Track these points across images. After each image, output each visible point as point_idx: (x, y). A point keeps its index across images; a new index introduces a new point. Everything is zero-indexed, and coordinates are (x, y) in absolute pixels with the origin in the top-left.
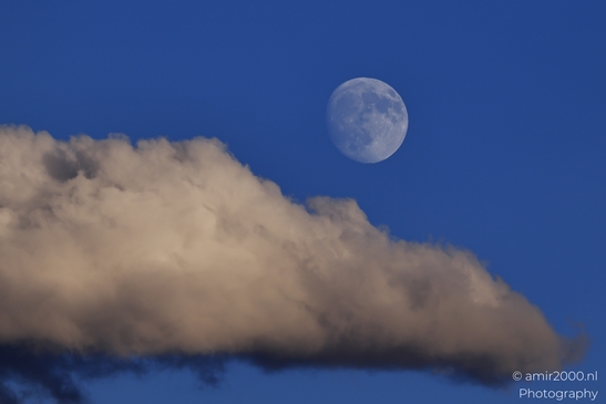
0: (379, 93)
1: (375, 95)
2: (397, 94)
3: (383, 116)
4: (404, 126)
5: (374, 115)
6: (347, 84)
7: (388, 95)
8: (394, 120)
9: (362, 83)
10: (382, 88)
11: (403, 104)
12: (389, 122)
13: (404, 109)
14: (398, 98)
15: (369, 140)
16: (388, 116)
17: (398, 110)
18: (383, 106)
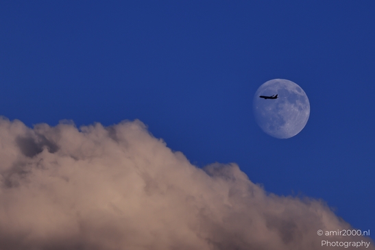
0: (289, 90)
1: (287, 91)
2: (302, 90)
3: (292, 106)
4: (307, 113)
5: (286, 105)
6: (267, 83)
7: (296, 91)
8: (300, 109)
9: (278, 83)
10: (292, 86)
11: (306, 97)
12: (297, 110)
13: (307, 100)
14: (303, 93)
15: (282, 123)
16: (296, 105)
17: (303, 101)
18: (292, 98)
